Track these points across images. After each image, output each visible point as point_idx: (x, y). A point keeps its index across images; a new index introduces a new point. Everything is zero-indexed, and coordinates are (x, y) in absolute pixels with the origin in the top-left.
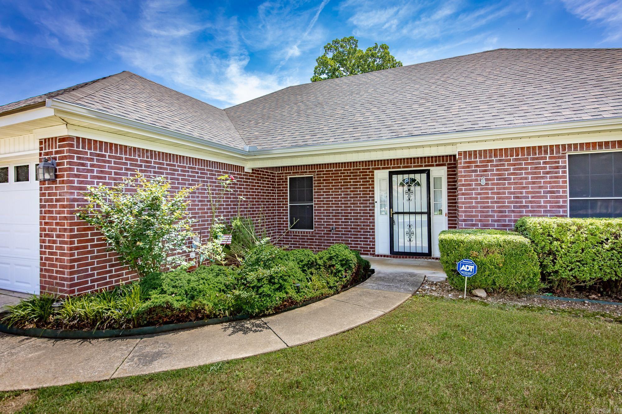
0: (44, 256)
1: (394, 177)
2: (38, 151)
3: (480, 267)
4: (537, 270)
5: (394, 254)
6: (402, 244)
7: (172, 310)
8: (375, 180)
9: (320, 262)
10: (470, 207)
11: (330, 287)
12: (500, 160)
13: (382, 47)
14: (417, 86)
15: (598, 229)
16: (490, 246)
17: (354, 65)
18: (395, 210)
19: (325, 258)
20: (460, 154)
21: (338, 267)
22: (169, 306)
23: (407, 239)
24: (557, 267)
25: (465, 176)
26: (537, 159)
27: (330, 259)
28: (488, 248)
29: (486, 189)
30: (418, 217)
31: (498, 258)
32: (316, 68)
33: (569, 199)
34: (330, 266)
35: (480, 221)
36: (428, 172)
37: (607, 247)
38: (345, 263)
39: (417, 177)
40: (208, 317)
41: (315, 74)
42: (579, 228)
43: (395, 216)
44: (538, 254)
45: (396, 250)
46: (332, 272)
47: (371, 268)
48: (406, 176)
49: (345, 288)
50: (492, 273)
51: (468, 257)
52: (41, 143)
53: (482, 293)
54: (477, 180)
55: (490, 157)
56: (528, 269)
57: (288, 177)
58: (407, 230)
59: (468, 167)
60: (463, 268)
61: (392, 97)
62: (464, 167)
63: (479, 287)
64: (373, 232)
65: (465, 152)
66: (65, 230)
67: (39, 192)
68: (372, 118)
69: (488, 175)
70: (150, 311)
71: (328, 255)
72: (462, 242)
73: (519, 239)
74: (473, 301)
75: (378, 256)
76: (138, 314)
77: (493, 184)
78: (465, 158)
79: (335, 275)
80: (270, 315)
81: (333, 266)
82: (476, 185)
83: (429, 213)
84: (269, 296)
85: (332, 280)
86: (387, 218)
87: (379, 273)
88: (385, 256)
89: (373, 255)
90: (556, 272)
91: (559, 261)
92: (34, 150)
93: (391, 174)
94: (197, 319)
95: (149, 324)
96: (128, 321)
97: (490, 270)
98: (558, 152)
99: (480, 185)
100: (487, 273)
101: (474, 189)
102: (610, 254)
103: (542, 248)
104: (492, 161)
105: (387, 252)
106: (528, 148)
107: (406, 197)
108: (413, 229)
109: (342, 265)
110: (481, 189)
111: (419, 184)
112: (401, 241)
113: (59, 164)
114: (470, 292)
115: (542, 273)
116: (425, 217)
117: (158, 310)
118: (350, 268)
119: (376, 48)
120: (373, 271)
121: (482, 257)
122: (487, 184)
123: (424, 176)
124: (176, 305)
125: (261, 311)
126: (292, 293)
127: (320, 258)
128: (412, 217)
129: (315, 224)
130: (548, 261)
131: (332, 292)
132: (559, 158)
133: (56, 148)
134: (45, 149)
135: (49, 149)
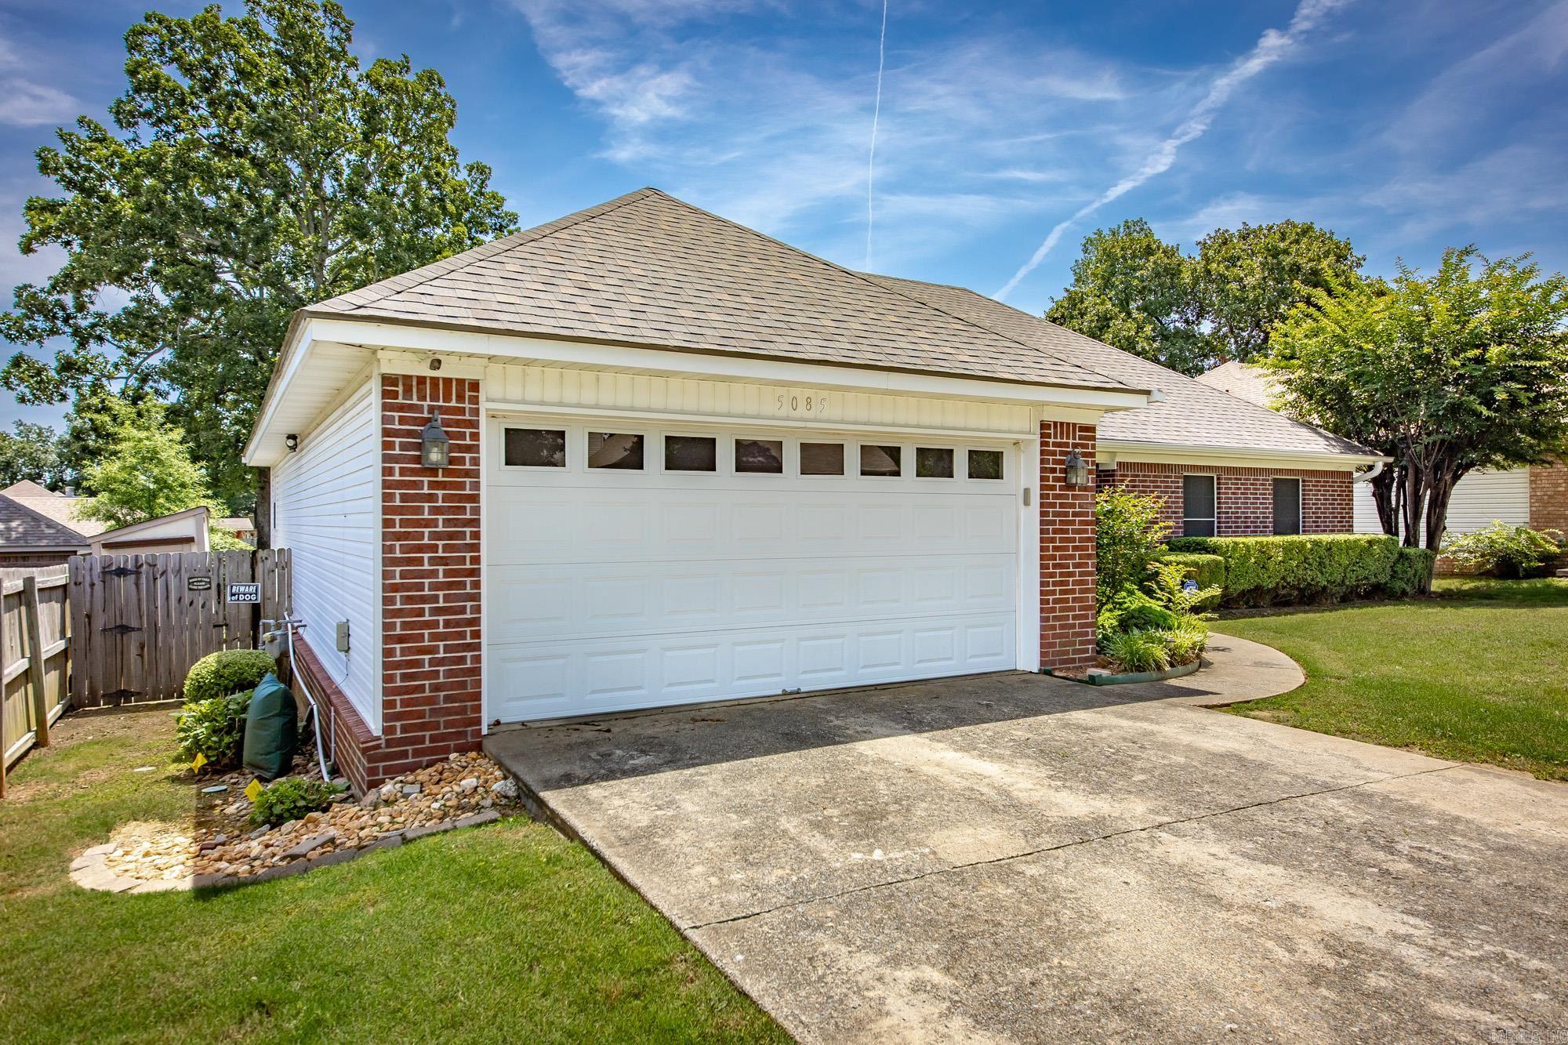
28: (1202, 568)
52: (1044, 425)
73: (1217, 557)
92: (1029, 433)
133: (1074, 438)
134: (1056, 437)
135: (1062, 438)
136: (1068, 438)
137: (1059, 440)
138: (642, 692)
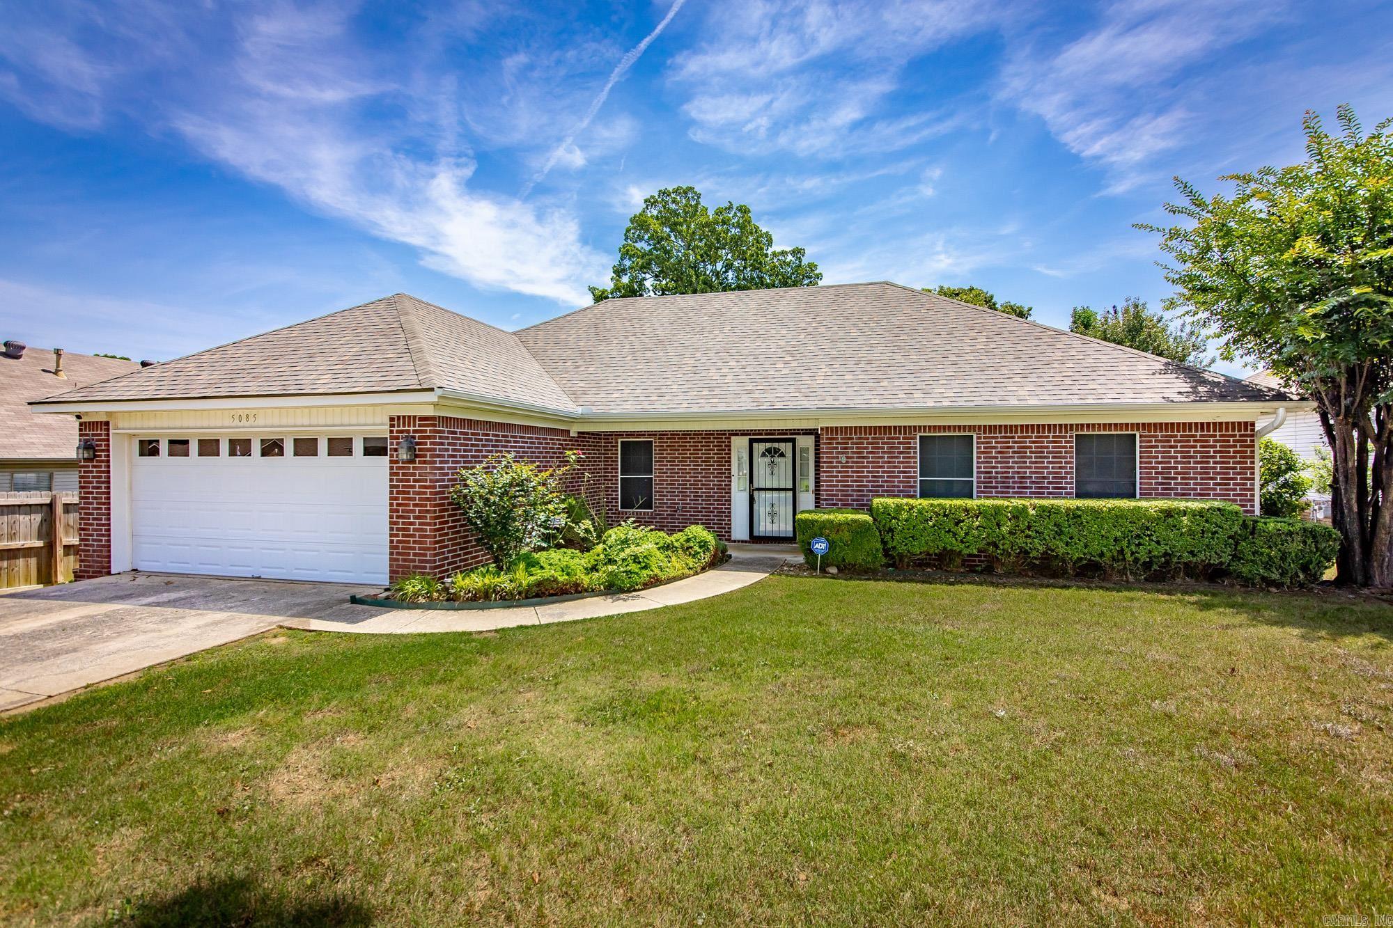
0: (395, 539)
1: (755, 445)
2: (388, 427)
3: (832, 545)
4: (879, 546)
5: (755, 539)
6: (764, 526)
7: (558, 583)
8: (732, 448)
9: (676, 544)
10: (831, 486)
11: (690, 568)
12: (860, 438)
13: (739, 209)
14: (784, 331)
15: (923, 508)
16: (840, 524)
17: (694, 233)
18: (756, 485)
19: (682, 540)
20: (822, 429)
21: (696, 548)
22: (555, 580)
23: (769, 520)
24: (895, 543)
25: (827, 453)
26: (893, 438)
27: (688, 540)
28: (838, 527)
29: (847, 467)
30: (782, 494)
31: (846, 535)
32: (628, 230)
33: (919, 479)
34: (688, 548)
35: (841, 500)
36: (793, 441)
37: (931, 524)
38: (704, 545)
39: (782, 446)
40: (586, 590)
41: (626, 239)
42: (912, 508)
43: (756, 494)
44: (880, 532)
45: (756, 533)
46: (690, 554)
47: (728, 553)
48: (768, 445)
49: (703, 569)
50: (842, 550)
51: (821, 535)
52: (392, 419)
53: (834, 570)
54: (838, 458)
55: (851, 434)
56: (871, 545)
57: (619, 441)
58: (769, 509)
59: (830, 444)
60: (817, 546)
61: (753, 346)
62: (825, 444)
63: (832, 565)
64: (730, 512)
65: (827, 428)
66: (428, 511)
67: (388, 471)
68: (730, 376)
69: (848, 453)
70: (539, 584)
71: (685, 538)
72: (816, 521)
73: (865, 517)
74: (825, 577)
75: (735, 541)
76: (529, 585)
77: (853, 462)
78: (827, 434)
79: (694, 556)
80: (639, 590)
81: (691, 548)
82: (837, 462)
83: (794, 490)
84: (637, 573)
85: (691, 562)
86: (746, 495)
87: (736, 558)
88: (743, 542)
89: (729, 540)
90: (894, 548)
91: (897, 537)
92: (382, 424)
93: (751, 442)
94: (577, 592)
95: (537, 596)
96: (520, 593)
97: (840, 547)
98: (910, 433)
99: (841, 462)
100: (838, 550)
101: (835, 467)
102: (932, 530)
103: (884, 525)
104: (852, 439)
105: (747, 538)
106: (885, 427)
107: (769, 471)
108: (776, 509)
109: (701, 547)
110: (842, 467)
111: (782, 455)
112: (762, 524)
113: (418, 444)
114: (823, 570)
115: (884, 549)
116: (790, 494)
117: (545, 583)
118: (708, 549)
119: (730, 208)
120: (730, 556)
121: (833, 536)
122: (847, 462)
123: (790, 445)
124: (560, 579)
125: (632, 586)
126: (657, 571)
127: (677, 541)
128: (776, 494)
129: (655, 503)
130: (888, 537)
131: (692, 572)
132: (911, 438)
133: (414, 426)
134: (399, 426)
135: (404, 426)
136: (409, 426)
137: (401, 428)
138: (189, 566)
